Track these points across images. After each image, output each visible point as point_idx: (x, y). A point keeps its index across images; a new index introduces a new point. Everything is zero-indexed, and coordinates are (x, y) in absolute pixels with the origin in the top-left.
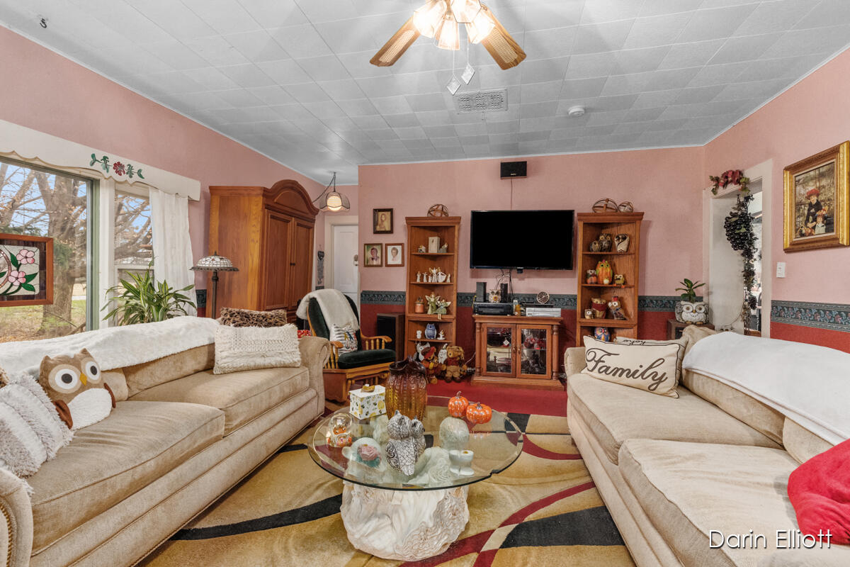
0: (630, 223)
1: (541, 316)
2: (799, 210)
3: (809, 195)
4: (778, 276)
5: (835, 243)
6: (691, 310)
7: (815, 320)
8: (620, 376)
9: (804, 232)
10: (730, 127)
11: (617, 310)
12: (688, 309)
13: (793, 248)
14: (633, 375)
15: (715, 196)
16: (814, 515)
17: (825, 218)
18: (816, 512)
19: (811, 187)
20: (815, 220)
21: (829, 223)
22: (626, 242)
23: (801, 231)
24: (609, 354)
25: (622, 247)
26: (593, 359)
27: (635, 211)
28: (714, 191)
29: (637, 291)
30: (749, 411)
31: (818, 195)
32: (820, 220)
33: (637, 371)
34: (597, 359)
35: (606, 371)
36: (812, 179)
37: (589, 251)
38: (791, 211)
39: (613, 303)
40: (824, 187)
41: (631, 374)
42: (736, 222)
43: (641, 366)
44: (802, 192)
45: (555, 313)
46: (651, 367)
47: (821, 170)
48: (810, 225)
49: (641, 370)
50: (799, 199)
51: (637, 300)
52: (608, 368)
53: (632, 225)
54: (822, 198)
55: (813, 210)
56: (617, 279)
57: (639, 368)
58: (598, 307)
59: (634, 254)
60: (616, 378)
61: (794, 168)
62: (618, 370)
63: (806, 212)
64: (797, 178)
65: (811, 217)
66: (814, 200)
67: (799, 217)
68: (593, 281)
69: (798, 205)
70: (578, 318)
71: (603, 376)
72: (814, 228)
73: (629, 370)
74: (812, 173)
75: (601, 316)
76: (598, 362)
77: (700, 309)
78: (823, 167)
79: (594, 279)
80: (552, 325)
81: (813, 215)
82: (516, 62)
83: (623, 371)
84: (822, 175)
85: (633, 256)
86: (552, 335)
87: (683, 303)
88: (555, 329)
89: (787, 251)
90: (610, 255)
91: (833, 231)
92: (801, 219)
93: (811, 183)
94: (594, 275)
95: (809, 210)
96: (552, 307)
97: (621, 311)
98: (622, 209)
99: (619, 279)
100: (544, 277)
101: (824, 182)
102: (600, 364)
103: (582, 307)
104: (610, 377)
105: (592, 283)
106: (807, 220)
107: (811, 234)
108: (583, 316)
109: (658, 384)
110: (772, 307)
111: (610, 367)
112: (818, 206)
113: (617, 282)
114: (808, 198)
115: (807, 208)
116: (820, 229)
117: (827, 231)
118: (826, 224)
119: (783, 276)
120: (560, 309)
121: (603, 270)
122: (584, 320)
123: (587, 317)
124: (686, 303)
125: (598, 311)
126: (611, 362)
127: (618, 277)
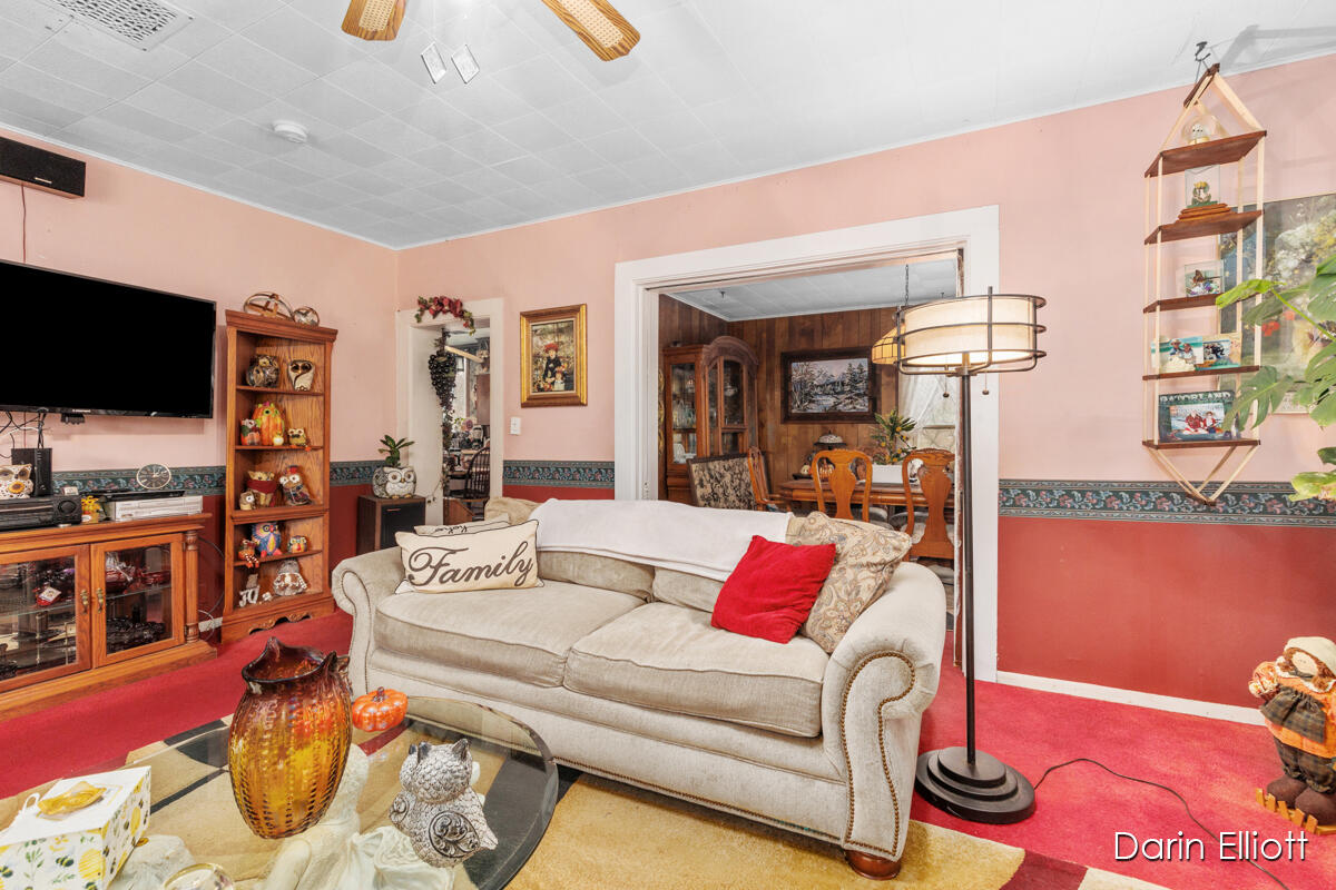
0: (314, 343)
1: (158, 517)
2: (536, 363)
3: (548, 349)
4: (512, 432)
5: (576, 401)
6: (399, 478)
7: (553, 478)
8: (477, 578)
9: (542, 386)
10: (443, 240)
11: (299, 488)
12: (395, 478)
13: (530, 403)
14: (494, 573)
15: (418, 325)
16: (778, 626)
17: (564, 375)
18: (778, 623)
19: (549, 340)
20: (554, 375)
21: (569, 381)
22: (310, 375)
23: (539, 385)
24: (453, 552)
25: (304, 381)
26: (428, 564)
27: (320, 325)
28: (419, 318)
29: (327, 454)
30: (619, 575)
31: (557, 350)
32: (559, 376)
33: (500, 565)
34: (434, 563)
35: (453, 578)
36: (550, 333)
37: (247, 384)
38: (528, 362)
39: (291, 478)
40: (562, 343)
41: (492, 572)
42: (445, 362)
43: (504, 558)
44: (540, 343)
45: (191, 505)
46: (515, 556)
47: (560, 325)
48: (549, 380)
49: (505, 563)
50: (536, 350)
51: (328, 470)
52: (457, 572)
53: (317, 347)
54: (560, 354)
55: (551, 365)
56: (294, 436)
57: (502, 561)
58: (262, 486)
59: (323, 395)
60: (472, 583)
61: (532, 316)
62: (473, 570)
63: (544, 366)
64: (535, 328)
65: (550, 373)
66: (552, 354)
67: (536, 369)
68: (256, 440)
69: (536, 357)
70: (229, 511)
71: (450, 586)
72: (553, 383)
73: (489, 566)
74: (550, 326)
75: (268, 502)
76: (436, 569)
77: (409, 477)
78: (562, 322)
79: (256, 435)
80: (184, 533)
81: (552, 370)
82: (372, 36)
83: (481, 570)
84: (560, 331)
85: (321, 398)
86: (184, 552)
87: (386, 469)
88: (190, 538)
89: (524, 405)
90: (276, 393)
91: (572, 389)
92: (539, 372)
93: (549, 337)
94: (255, 429)
95: (547, 364)
96: (181, 494)
97: (304, 490)
98: (297, 317)
99: (298, 436)
100: (128, 432)
101: (563, 338)
102: (442, 570)
103: (235, 488)
104: (462, 585)
105: (252, 444)
106: (545, 375)
107: (549, 390)
108: (237, 507)
109: (525, 574)
110: (505, 468)
111: (459, 570)
112: (557, 362)
113: (294, 441)
114: (547, 351)
115: (545, 362)
116: (559, 386)
117: (566, 389)
118: (565, 381)
119: (518, 432)
120: (200, 498)
121: (269, 419)
122: (237, 514)
123: (245, 507)
124: (392, 469)
125: (263, 495)
126: (457, 562)
127: (296, 433)
